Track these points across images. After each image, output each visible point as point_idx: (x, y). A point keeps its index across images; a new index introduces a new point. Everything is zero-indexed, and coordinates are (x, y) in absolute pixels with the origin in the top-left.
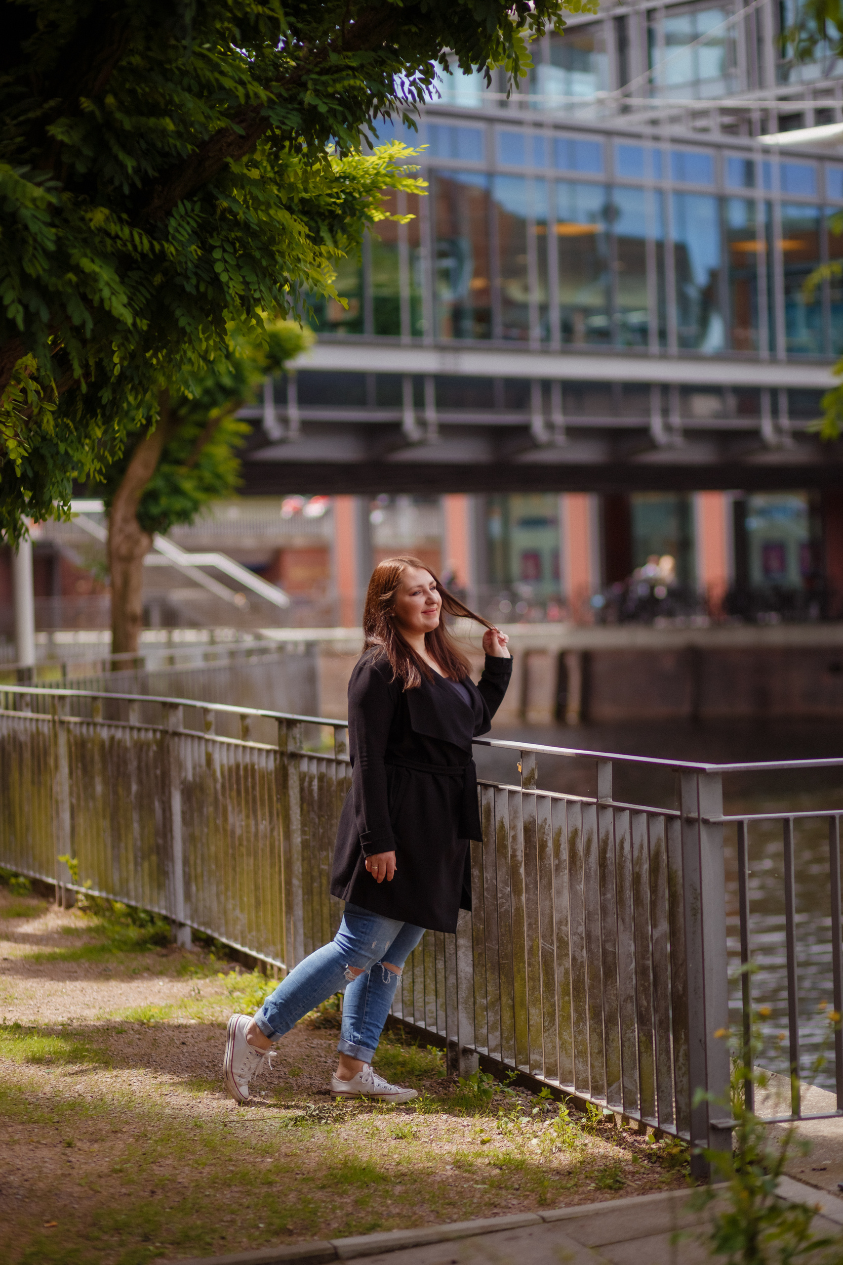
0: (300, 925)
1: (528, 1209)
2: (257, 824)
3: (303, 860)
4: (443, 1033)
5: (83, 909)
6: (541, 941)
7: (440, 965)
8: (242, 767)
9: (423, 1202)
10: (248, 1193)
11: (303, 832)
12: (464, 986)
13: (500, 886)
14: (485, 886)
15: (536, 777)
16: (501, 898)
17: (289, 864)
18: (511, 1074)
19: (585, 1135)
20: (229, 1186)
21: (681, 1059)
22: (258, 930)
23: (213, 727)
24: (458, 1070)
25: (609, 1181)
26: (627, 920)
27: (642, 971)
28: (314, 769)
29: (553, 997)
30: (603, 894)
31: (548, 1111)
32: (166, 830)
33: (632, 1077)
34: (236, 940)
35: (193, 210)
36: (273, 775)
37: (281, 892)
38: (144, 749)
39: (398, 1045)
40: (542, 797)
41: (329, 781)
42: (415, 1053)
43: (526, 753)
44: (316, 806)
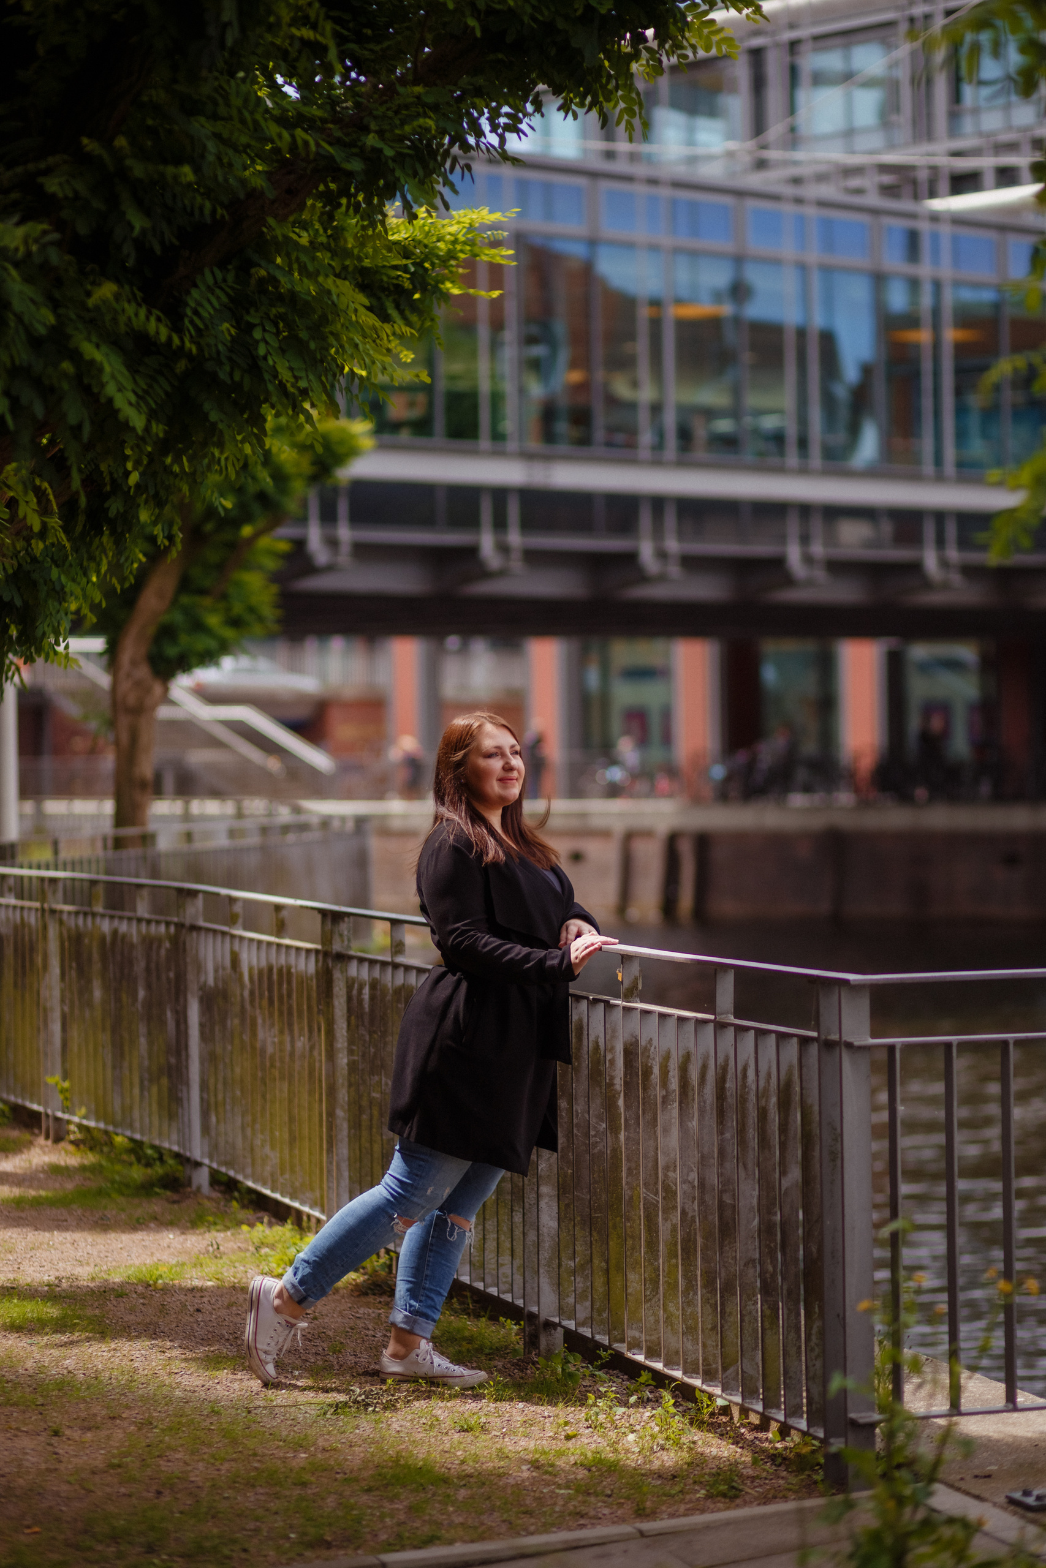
0: (344, 1166)
1: (622, 1520)
2: (293, 1041)
3: (350, 1085)
4: (520, 1302)
5: (76, 1143)
6: (643, 1190)
7: (518, 1218)
8: (275, 970)
9: (492, 1510)
10: (277, 1496)
11: (351, 1052)
12: (547, 1244)
13: (593, 1121)
14: (575, 1121)
15: (640, 987)
16: (595, 1136)
17: (332, 1091)
18: (603, 1354)
19: (694, 1430)
20: (253, 1486)
21: (814, 1338)
22: (293, 1172)
23: (240, 921)
24: (538, 1348)
25: (723, 1488)
26: (750, 1165)
27: (766, 1230)
28: (365, 973)
29: (657, 1259)
30: (721, 1132)
31: (649, 1400)
32: (180, 1047)
33: (753, 1359)
34: (264, 1184)
35: (225, 280)
36: (314, 981)
37: (321, 1126)
38: (155, 947)
39: (462, 1316)
40: (647, 1012)
41: (384, 988)
42: (484, 1326)
43: (628, 958)
44: (367, 1019)
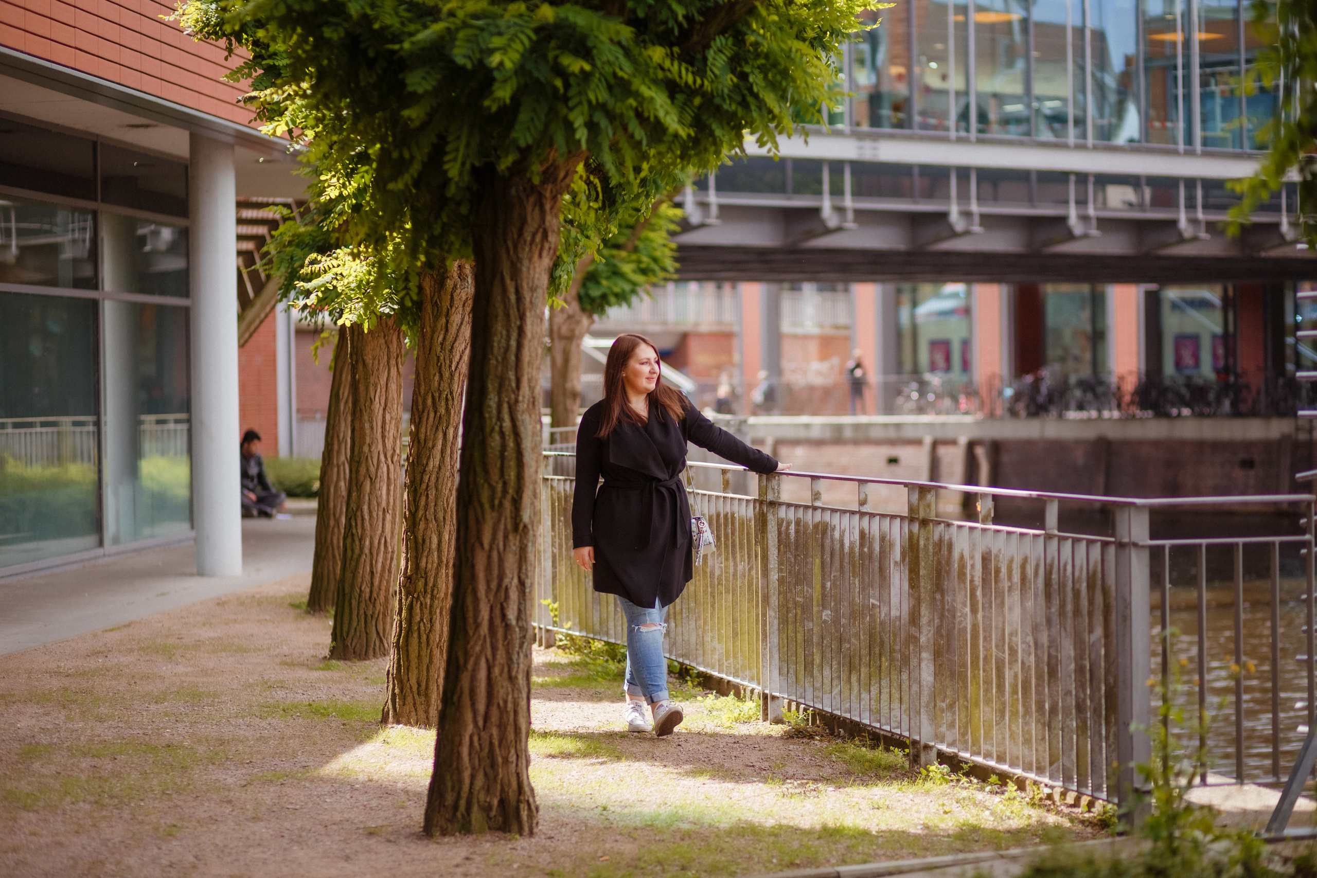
0: (775, 651)
1: (988, 851)
2: (735, 565)
3: (780, 594)
4: (906, 734)
5: (564, 647)
6: (994, 649)
7: (905, 676)
8: (722, 516)
10: (759, 841)
11: (780, 570)
12: (926, 692)
13: (960, 606)
14: (947, 607)
15: (991, 515)
16: (960, 617)
17: (766, 599)
18: (965, 766)
20: (743, 836)
21: (1111, 739)
24: (920, 764)
26: (1068, 629)
27: (1080, 670)
28: (791, 514)
29: (1003, 696)
30: (1048, 608)
31: (997, 793)
33: (1070, 756)
34: (713, 668)
35: (726, 44)
36: (753, 522)
37: (757, 624)
39: (864, 749)
40: (998, 531)
41: (806, 525)
42: (879, 754)
43: (984, 495)
44: (793, 547)
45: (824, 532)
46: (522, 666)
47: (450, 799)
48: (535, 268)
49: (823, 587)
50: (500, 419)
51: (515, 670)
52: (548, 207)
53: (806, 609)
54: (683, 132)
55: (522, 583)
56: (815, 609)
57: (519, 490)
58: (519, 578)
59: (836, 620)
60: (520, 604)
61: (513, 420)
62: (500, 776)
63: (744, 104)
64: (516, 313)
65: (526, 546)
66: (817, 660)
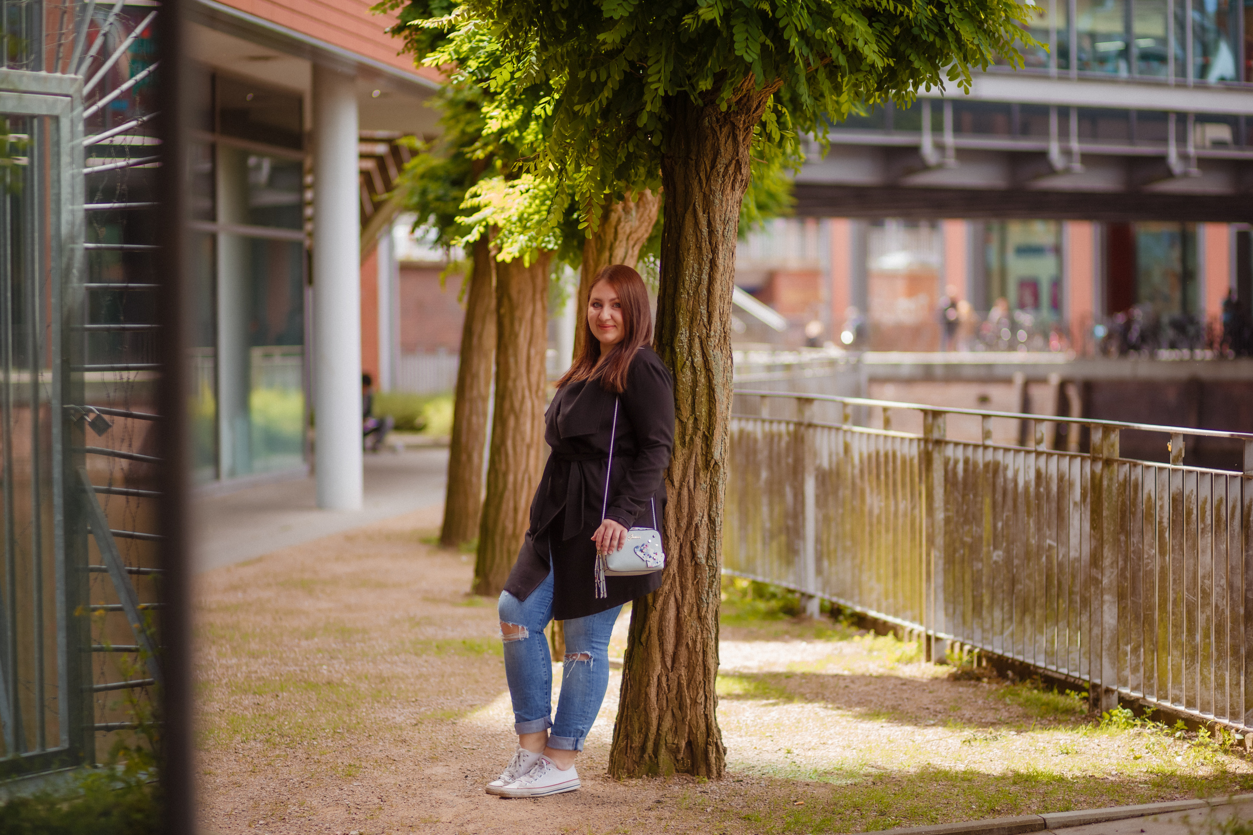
0: (940, 591)
1: (1192, 799)
2: (896, 504)
3: (946, 533)
4: (1086, 677)
6: (1185, 592)
7: (1085, 618)
8: (882, 454)
10: (954, 786)
11: (946, 510)
12: (1108, 635)
13: (1146, 548)
14: (1132, 549)
15: (1183, 455)
16: (1147, 559)
17: (931, 539)
18: (1150, 711)
19: (1222, 754)
20: (936, 781)
22: (895, 596)
23: (850, 420)
24: (1100, 707)
28: (960, 453)
29: (1195, 640)
30: (1246, 551)
31: (1184, 739)
32: (797, 514)
34: (871, 607)
36: (916, 461)
37: (921, 564)
38: (776, 439)
39: (1035, 692)
40: (1190, 472)
41: (975, 464)
42: (1053, 697)
43: (1177, 434)
44: (961, 486)
45: (996, 472)
46: (711, 605)
47: (637, 741)
48: (727, 200)
49: (995, 526)
50: (691, 353)
51: (705, 609)
52: (741, 138)
53: (974, 549)
54: (880, 64)
55: (712, 521)
56: (985, 549)
57: (711, 427)
58: (709, 516)
59: (1008, 560)
60: (710, 542)
61: (704, 355)
62: (689, 717)
63: (942, 35)
64: (709, 246)
65: (717, 483)
66: (987, 601)
